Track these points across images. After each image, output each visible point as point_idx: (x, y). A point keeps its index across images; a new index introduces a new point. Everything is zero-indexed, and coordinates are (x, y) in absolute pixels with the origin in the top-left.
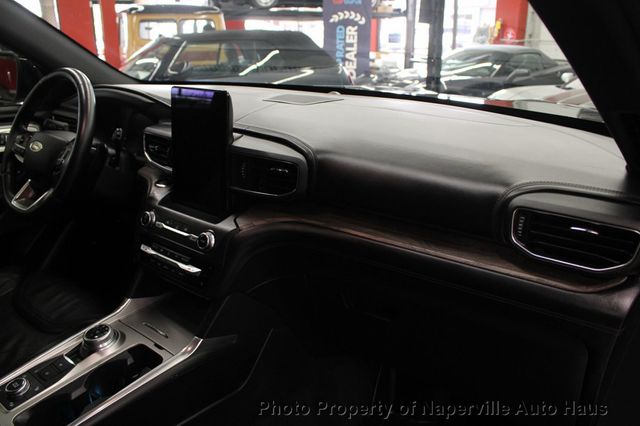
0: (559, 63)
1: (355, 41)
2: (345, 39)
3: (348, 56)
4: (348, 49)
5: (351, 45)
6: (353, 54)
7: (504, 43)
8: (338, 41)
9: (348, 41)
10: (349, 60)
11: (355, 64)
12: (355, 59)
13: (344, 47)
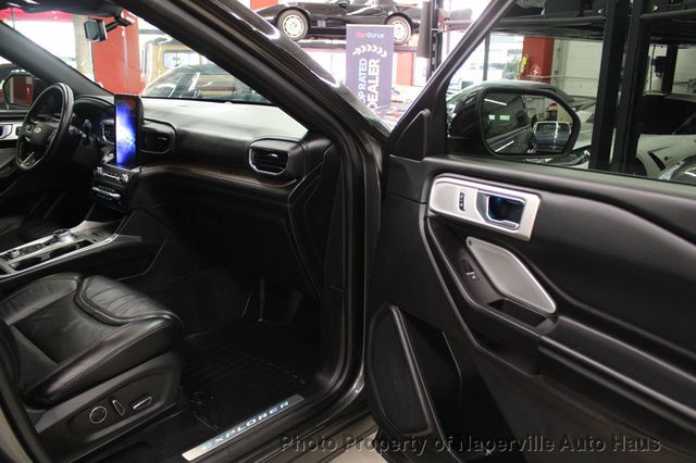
0: (576, 99)
1: (377, 74)
2: (367, 72)
3: (370, 88)
4: (370, 81)
5: (374, 78)
6: (374, 87)
7: (529, 79)
8: (360, 74)
9: (370, 74)
10: (371, 93)
11: (377, 96)
12: (377, 93)
13: (366, 80)
